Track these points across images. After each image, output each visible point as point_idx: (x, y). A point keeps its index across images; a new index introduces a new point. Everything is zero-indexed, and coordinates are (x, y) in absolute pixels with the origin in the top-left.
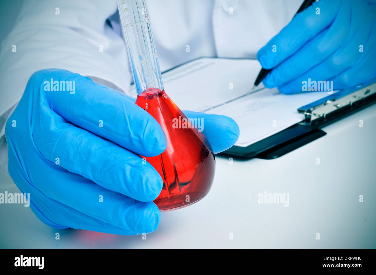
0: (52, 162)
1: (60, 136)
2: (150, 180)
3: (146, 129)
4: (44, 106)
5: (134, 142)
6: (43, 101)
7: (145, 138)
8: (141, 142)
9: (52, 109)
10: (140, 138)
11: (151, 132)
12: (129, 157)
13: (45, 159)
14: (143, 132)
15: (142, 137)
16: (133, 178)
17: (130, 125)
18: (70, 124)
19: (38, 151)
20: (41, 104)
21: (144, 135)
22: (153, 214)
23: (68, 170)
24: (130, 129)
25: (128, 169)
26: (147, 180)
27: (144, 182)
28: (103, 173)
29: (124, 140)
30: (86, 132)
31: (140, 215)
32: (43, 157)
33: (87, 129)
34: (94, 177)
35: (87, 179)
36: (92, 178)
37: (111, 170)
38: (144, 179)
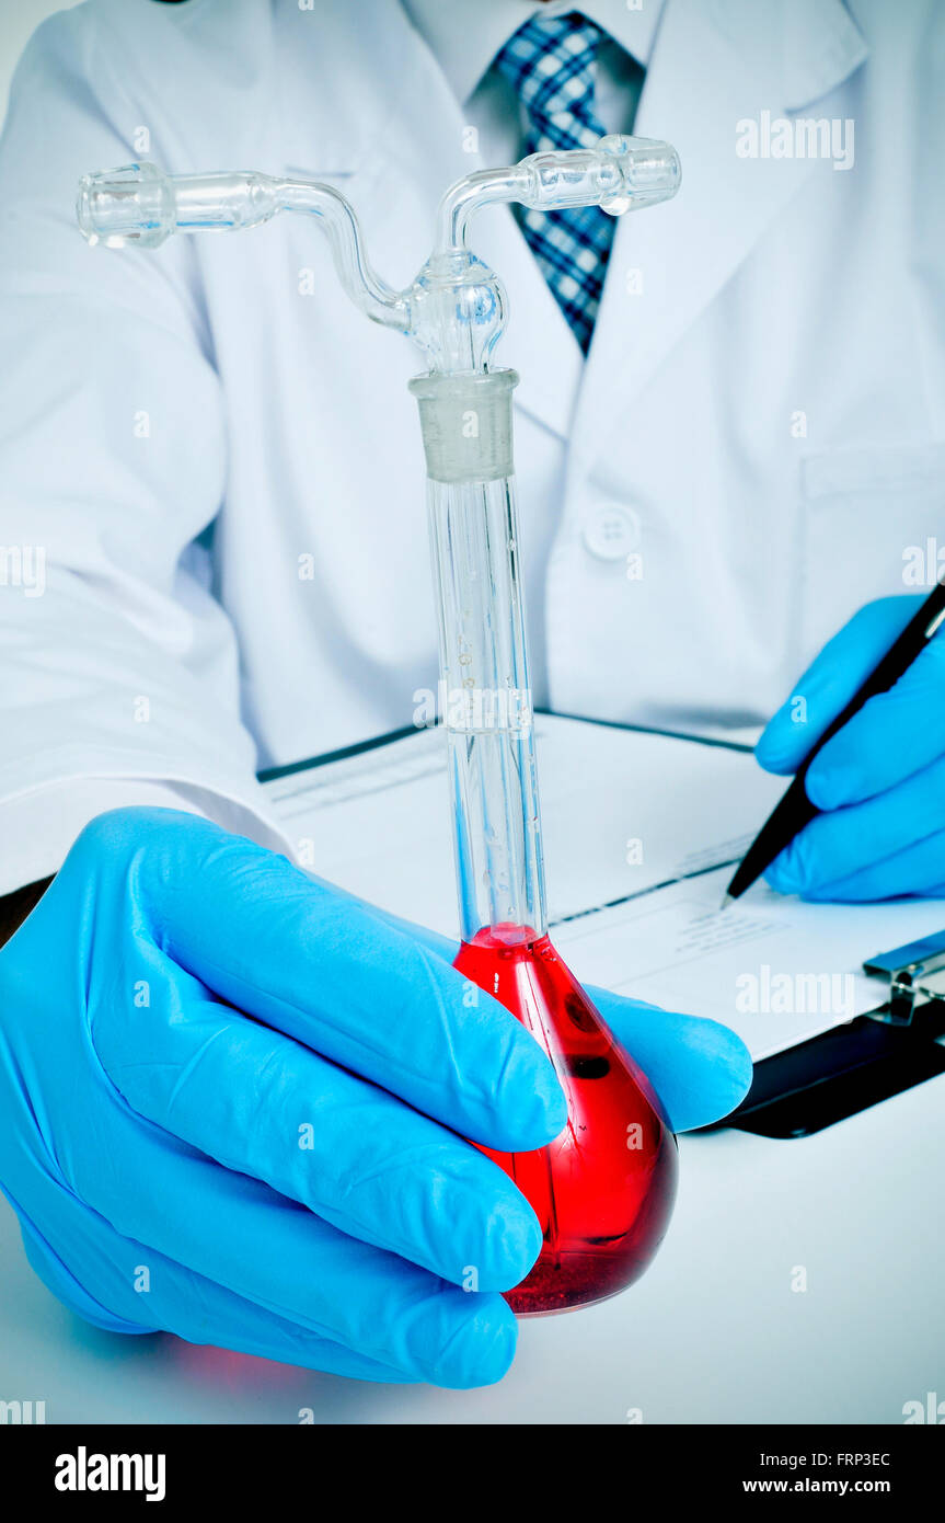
0: (157, 1125)
1: (203, 1048)
2: (509, 1227)
3: (509, 1068)
4: (143, 941)
5: (465, 1103)
6: (138, 922)
7: (503, 1092)
8: (488, 1105)
9: (165, 949)
10: (486, 1093)
11: (524, 1078)
12: (441, 1147)
13: (132, 1114)
14: (498, 1075)
15: (493, 1090)
16: (454, 1218)
17: (456, 1047)
18: (229, 1010)
19: (110, 1086)
20: (134, 932)
21: (499, 1083)
22: (500, 1332)
23: (218, 1160)
24: (454, 1061)
25: (438, 1183)
26: (500, 1225)
27: (489, 1231)
28: (350, 1187)
29: (431, 1093)
30: (292, 1044)
31: (460, 1329)
32: (127, 1109)
33: (293, 1035)
34: (313, 1193)
35: (284, 1196)
36: (306, 1200)
37: (379, 1179)
38: (491, 1222)
